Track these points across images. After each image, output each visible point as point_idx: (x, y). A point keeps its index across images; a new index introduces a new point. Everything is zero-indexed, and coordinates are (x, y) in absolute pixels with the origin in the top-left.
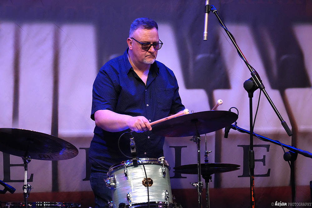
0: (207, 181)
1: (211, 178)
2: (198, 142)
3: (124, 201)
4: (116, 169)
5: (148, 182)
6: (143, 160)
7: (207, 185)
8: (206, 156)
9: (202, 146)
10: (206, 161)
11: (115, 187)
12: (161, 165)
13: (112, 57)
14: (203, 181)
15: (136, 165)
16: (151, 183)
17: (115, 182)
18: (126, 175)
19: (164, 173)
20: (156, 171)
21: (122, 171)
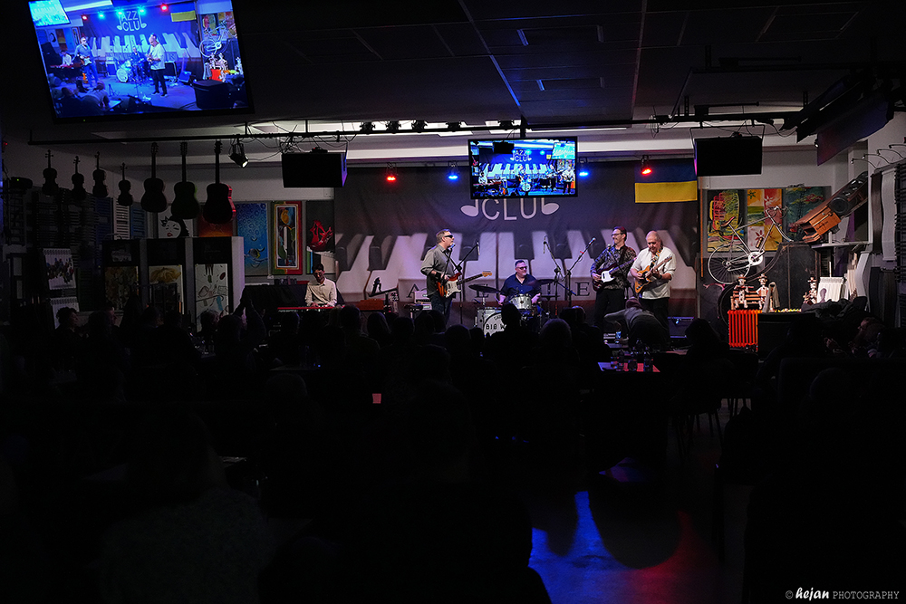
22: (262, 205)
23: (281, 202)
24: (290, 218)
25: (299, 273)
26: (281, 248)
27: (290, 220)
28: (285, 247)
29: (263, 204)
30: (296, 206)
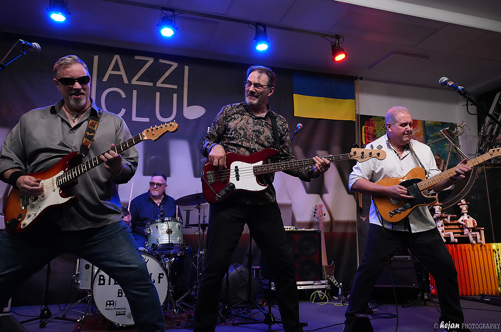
0: (204, 231)
1: (206, 229)
2: (199, 209)
3: (155, 242)
4: (151, 224)
5: (169, 232)
6: (167, 219)
7: (203, 233)
8: (204, 219)
9: (202, 211)
10: (204, 221)
11: (150, 233)
12: (178, 222)
13: (153, 157)
14: (201, 231)
15: (163, 221)
16: (172, 232)
17: (150, 231)
18: (157, 227)
19: (179, 226)
20: (174, 225)
21: (154, 225)
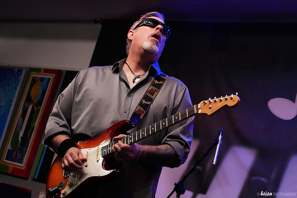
22: (18, 72)
23: (38, 70)
24: (40, 92)
25: (23, 175)
26: (17, 133)
27: (39, 97)
28: (21, 134)
29: (20, 70)
30: (51, 77)
